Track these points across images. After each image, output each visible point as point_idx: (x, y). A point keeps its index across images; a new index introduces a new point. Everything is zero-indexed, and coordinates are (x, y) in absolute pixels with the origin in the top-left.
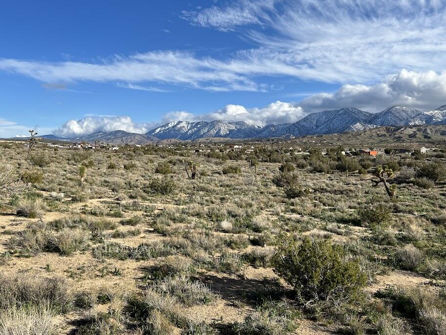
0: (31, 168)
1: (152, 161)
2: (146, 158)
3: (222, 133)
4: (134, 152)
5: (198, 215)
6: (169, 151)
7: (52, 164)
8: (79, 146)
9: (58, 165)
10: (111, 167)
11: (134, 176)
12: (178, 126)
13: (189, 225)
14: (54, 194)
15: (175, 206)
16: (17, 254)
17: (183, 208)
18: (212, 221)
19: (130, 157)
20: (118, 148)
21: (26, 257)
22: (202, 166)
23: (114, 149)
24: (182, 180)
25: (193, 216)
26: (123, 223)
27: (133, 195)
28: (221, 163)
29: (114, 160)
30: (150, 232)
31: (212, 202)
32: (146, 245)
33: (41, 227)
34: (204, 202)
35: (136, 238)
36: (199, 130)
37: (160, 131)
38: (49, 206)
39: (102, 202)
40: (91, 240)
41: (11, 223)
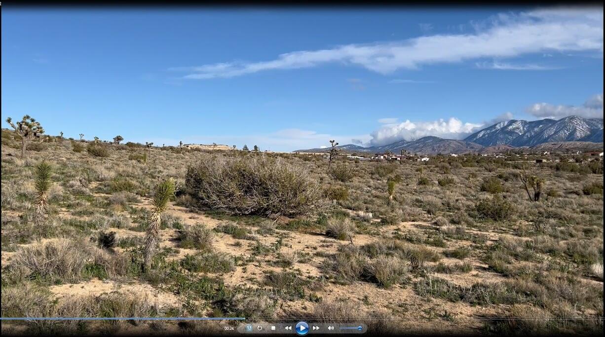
0: (334, 183)
1: (474, 176)
2: (465, 171)
3: (578, 134)
4: (450, 163)
5: (551, 252)
6: (496, 161)
7: (354, 178)
8: (382, 157)
9: (361, 180)
10: (422, 182)
11: (453, 195)
12: (511, 127)
13: (539, 265)
14: (362, 213)
15: (516, 237)
16: (332, 280)
17: (527, 242)
18: (574, 262)
19: (445, 170)
20: (428, 159)
21: (342, 284)
22: (548, 182)
23: (423, 160)
24: (521, 201)
25: (543, 252)
26: (447, 255)
27: (456, 219)
28: (578, 179)
29: (425, 174)
30: (484, 269)
31: (572, 236)
32: (482, 285)
33: (354, 251)
34: (559, 234)
35: (467, 276)
36: (542, 131)
37: (484, 135)
38: (358, 227)
39: (417, 226)
40: (411, 271)
41: (321, 244)
